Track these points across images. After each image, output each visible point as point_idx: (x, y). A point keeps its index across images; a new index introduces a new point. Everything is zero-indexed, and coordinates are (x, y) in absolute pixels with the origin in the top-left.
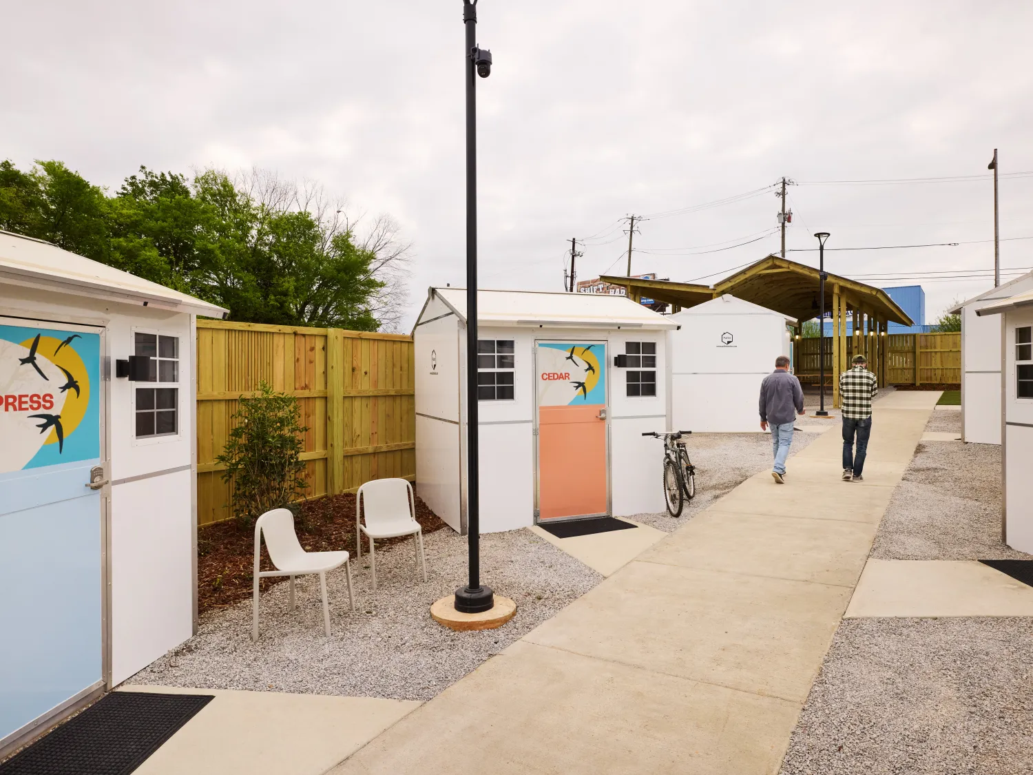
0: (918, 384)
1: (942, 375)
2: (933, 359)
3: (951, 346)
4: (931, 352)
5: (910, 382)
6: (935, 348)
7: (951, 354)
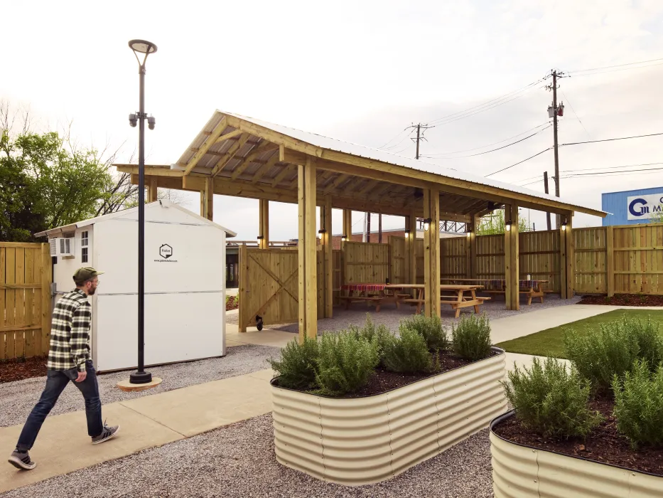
0: (611, 294)
1: (644, 283)
2: (632, 260)
3: (655, 242)
4: (628, 251)
5: (600, 291)
6: (634, 244)
7: (655, 252)
